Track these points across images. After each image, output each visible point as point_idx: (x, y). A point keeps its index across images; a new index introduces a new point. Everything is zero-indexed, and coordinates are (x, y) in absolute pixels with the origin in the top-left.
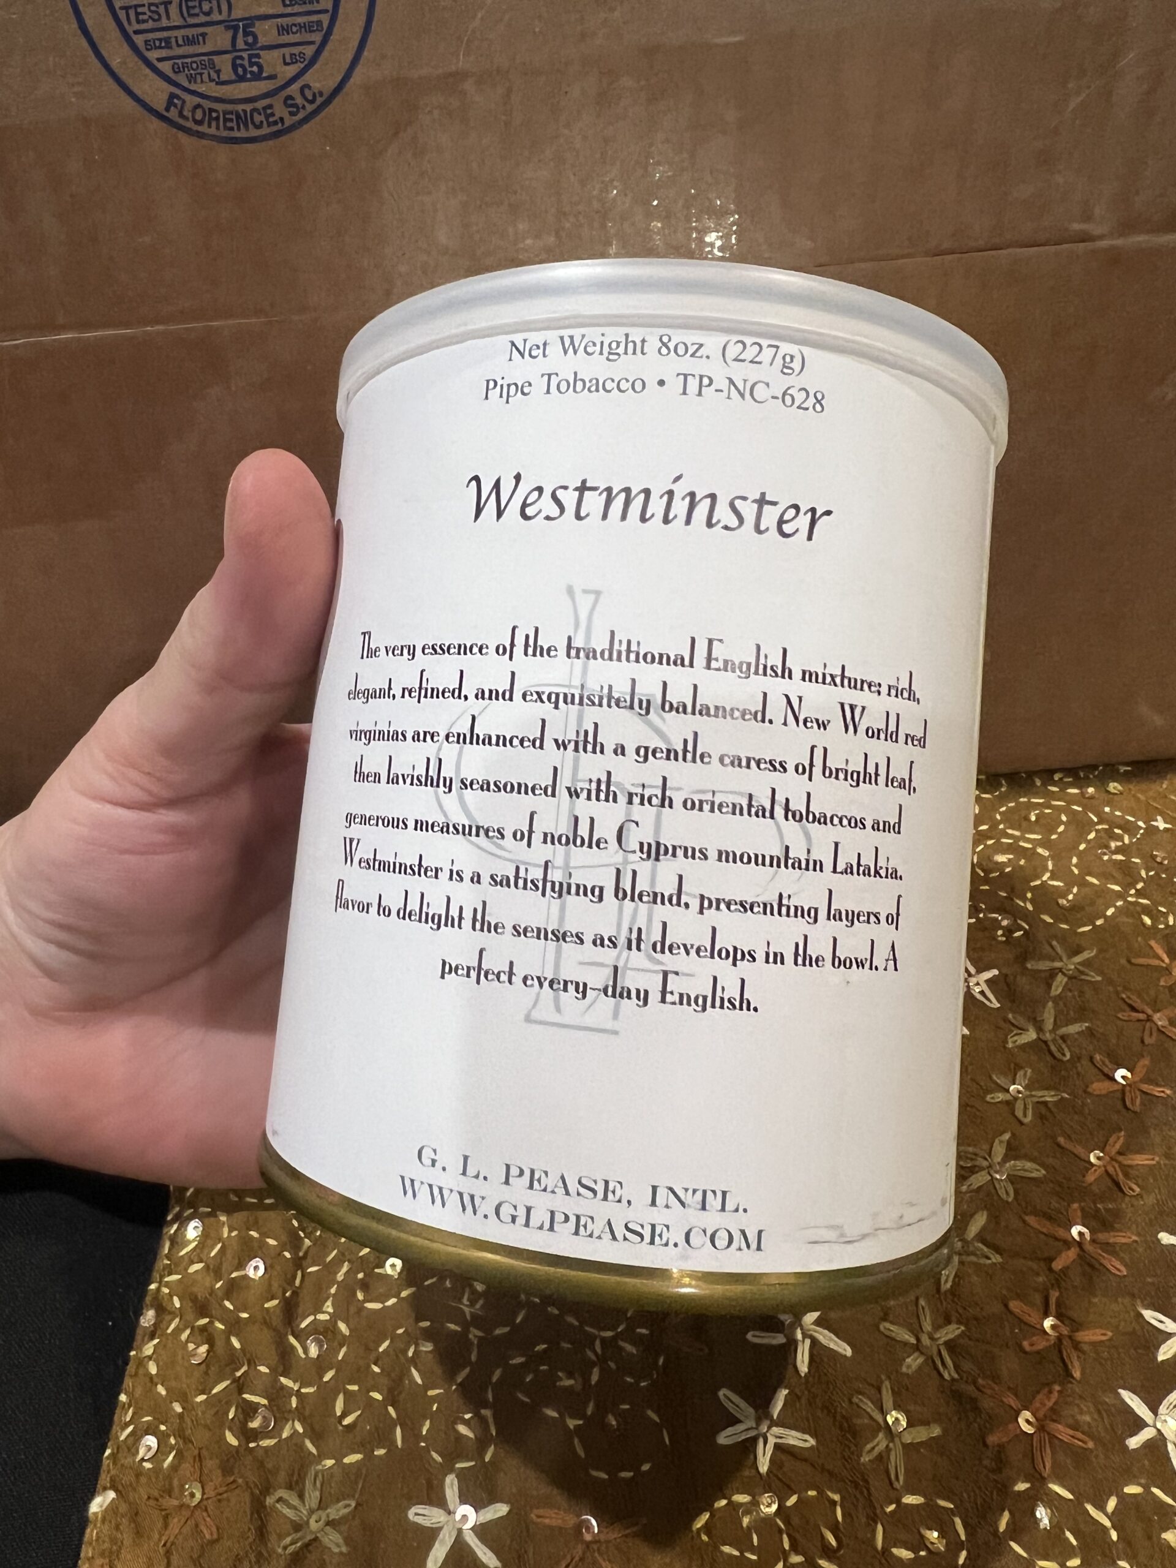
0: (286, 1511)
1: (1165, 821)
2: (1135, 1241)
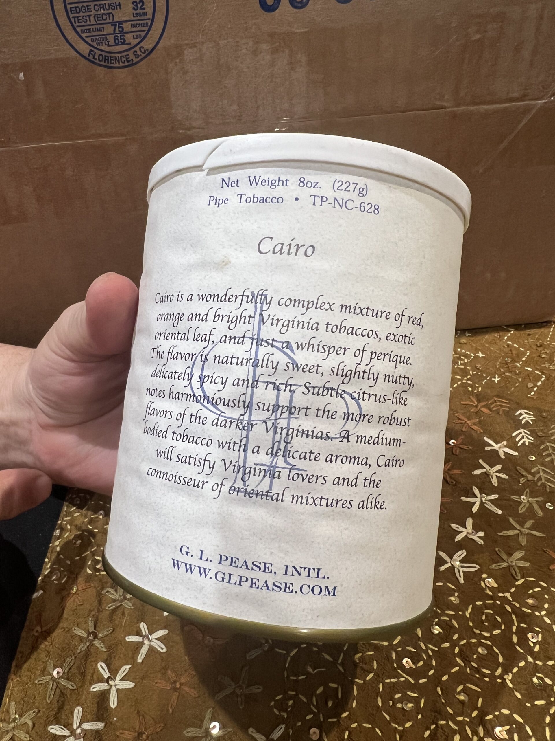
0: (110, 595)
1: (482, 354)
2: (452, 501)
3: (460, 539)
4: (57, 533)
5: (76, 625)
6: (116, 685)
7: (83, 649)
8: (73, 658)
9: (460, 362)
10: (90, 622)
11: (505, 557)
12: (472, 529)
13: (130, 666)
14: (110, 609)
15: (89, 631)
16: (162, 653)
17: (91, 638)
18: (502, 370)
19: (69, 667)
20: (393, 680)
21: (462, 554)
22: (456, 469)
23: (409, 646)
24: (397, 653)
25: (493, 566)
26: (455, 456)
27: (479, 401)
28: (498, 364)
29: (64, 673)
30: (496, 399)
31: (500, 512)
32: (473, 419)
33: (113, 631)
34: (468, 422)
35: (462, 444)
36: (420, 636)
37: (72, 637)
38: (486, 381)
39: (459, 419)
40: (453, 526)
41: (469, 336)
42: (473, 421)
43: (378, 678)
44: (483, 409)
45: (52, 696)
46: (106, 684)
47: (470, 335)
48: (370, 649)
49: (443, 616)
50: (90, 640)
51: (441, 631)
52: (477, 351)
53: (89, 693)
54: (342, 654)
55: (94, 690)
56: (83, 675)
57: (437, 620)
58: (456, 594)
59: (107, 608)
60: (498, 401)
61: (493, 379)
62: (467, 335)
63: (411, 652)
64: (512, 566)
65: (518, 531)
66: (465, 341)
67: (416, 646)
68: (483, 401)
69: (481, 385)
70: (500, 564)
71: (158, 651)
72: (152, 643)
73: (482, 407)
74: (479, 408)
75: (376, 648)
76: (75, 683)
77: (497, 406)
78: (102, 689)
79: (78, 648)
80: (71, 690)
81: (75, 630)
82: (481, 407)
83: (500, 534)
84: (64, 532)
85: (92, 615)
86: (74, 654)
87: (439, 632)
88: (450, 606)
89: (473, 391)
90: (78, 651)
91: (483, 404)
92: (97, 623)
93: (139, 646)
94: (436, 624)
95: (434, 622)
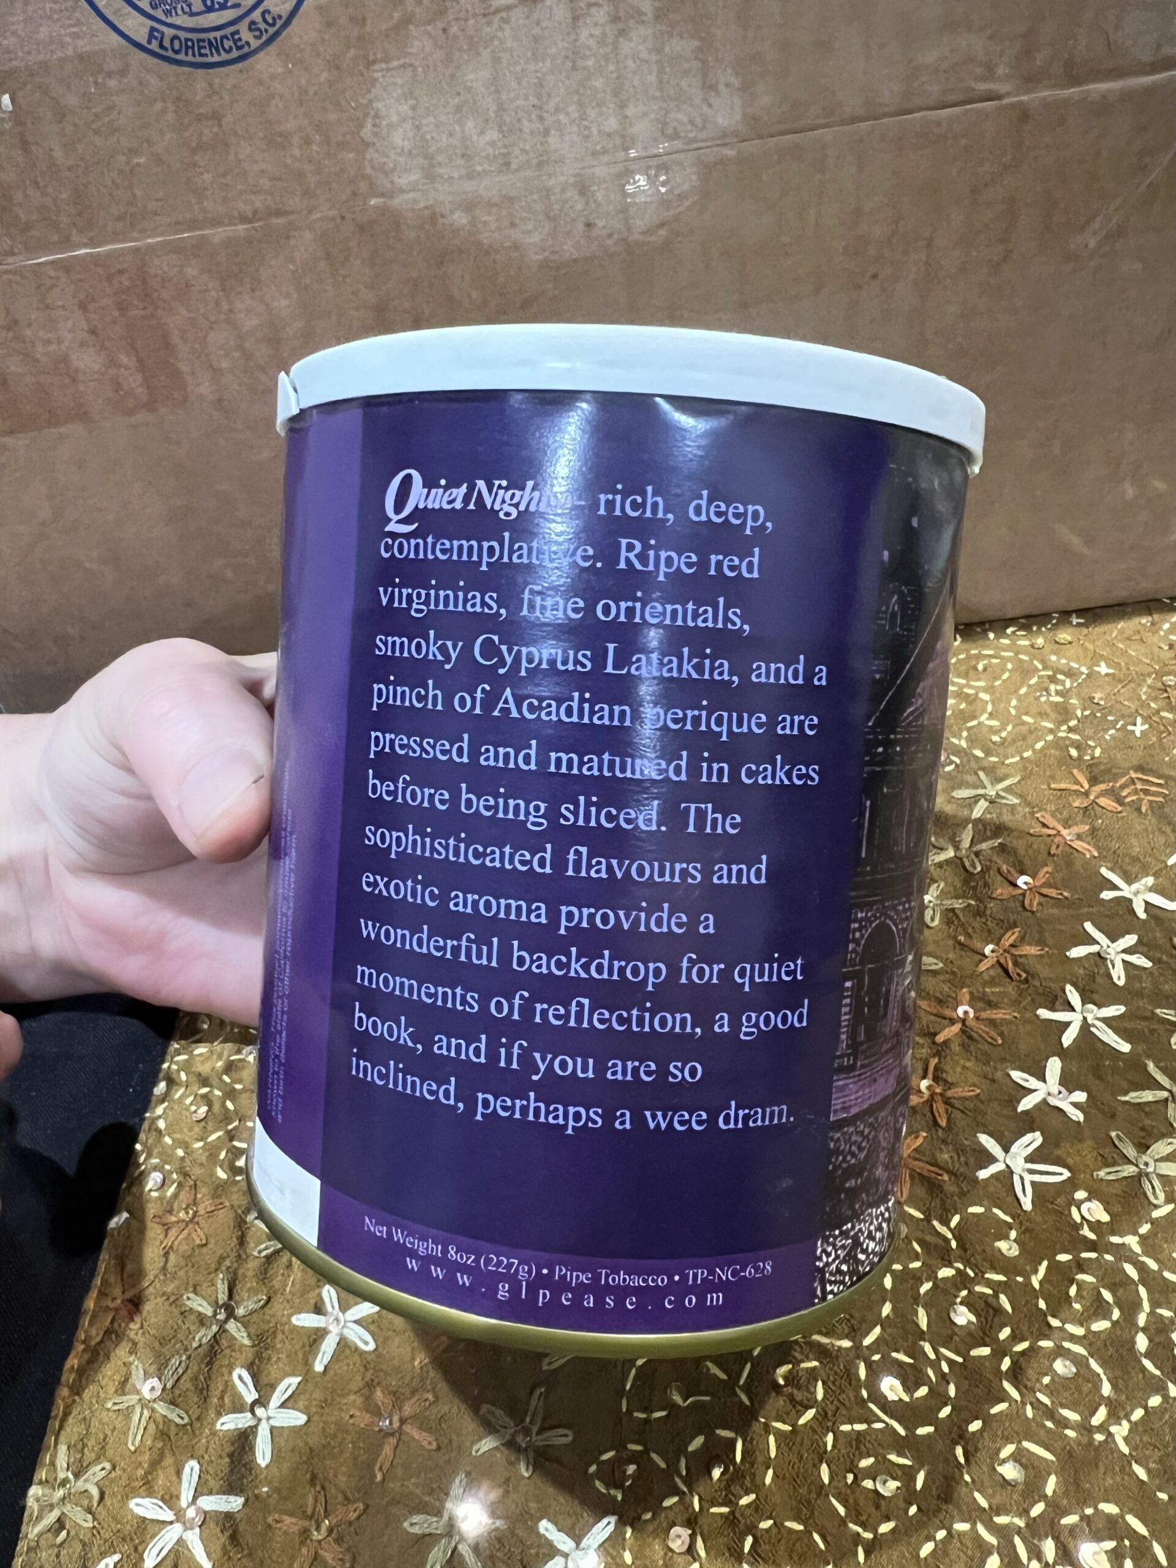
1: (1109, 666)
2: (1016, 1017)
3: (1029, 1107)
4: (161, 1087)
5: (191, 1289)
6: (269, 1418)
7: (204, 1341)
8: (184, 1358)
9: (1053, 687)
10: (219, 1282)
11: (1130, 1152)
12: (1060, 1084)
13: (299, 1379)
14: (264, 1254)
15: (217, 1302)
16: (366, 1352)
17: (221, 1316)
18: (1153, 705)
19: (175, 1377)
20: (858, 1427)
21: (1034, 1140)
22: (1030, 944)
23: (897, 1351)
24: (869, 1365)
25: (1102, 1174)
26: (1029, 914)
27: (1094, 781)
28: (1144, 690)
29: (164, 1389)
30: (1134, 775)
31: (1125, 1047)
32: (1076, 824)
33: (269, 1299)
34: (1064, 832)
35: (1048, 885)
36: (925, 1328)
37: (182, 1313)
38: (1112, 732)
39: (1044, 825)
40: (1017, 1075)
41: (1079, 625)
42: (1076, 829)
43: (826, 1420)
44: (1103, 801)
45: (139, 1437)
46: (249, 1415)
47: (1082, 621)
48: (811, 1356)
49: (979, 1284)
50: (217, 1320)
51: (973, 1319)
52: (1096, 659)
53: (214, 1433)
54: (748, 1366)
55: (225, 1428)
56: (203, 1393)
57: (964, 1293)
58: (1013, 1234)
59: (256, 1253)
60: (1140, 779)
61: (1130, 728)
62: (1075, 621)
63: (900, 1364)
64: (1147, 1175)
65: (1165, 1094)
66: (1069, 638)
67: (915, 1352)
68: (1103, 782)
69: (1100, 741)
70: (1119, 1168)
71: (357, 1349)
72: (346, 1332)
73: (1103, 794)
74: (1092, 797)
75: (823, 1353)
76: (187, 1413)
77: (1136, 792)
78: (240, 1426)
79: (194, 1338)
80: (177, 1425)
81: (189, 1299)
82: (1097, 797)
83: (1123, 1099)
84: (175, 1088)
85: (224, 1268)
86: (186, 1350)
87: (969, 1322)
88: (998, 1262)
89: (1080, 758)
90: (195, 1345)
91: (1103, 787)
92: (235, 1285)
93: (319, 1334)
94: (961, 1303)
95: (956, 1297)
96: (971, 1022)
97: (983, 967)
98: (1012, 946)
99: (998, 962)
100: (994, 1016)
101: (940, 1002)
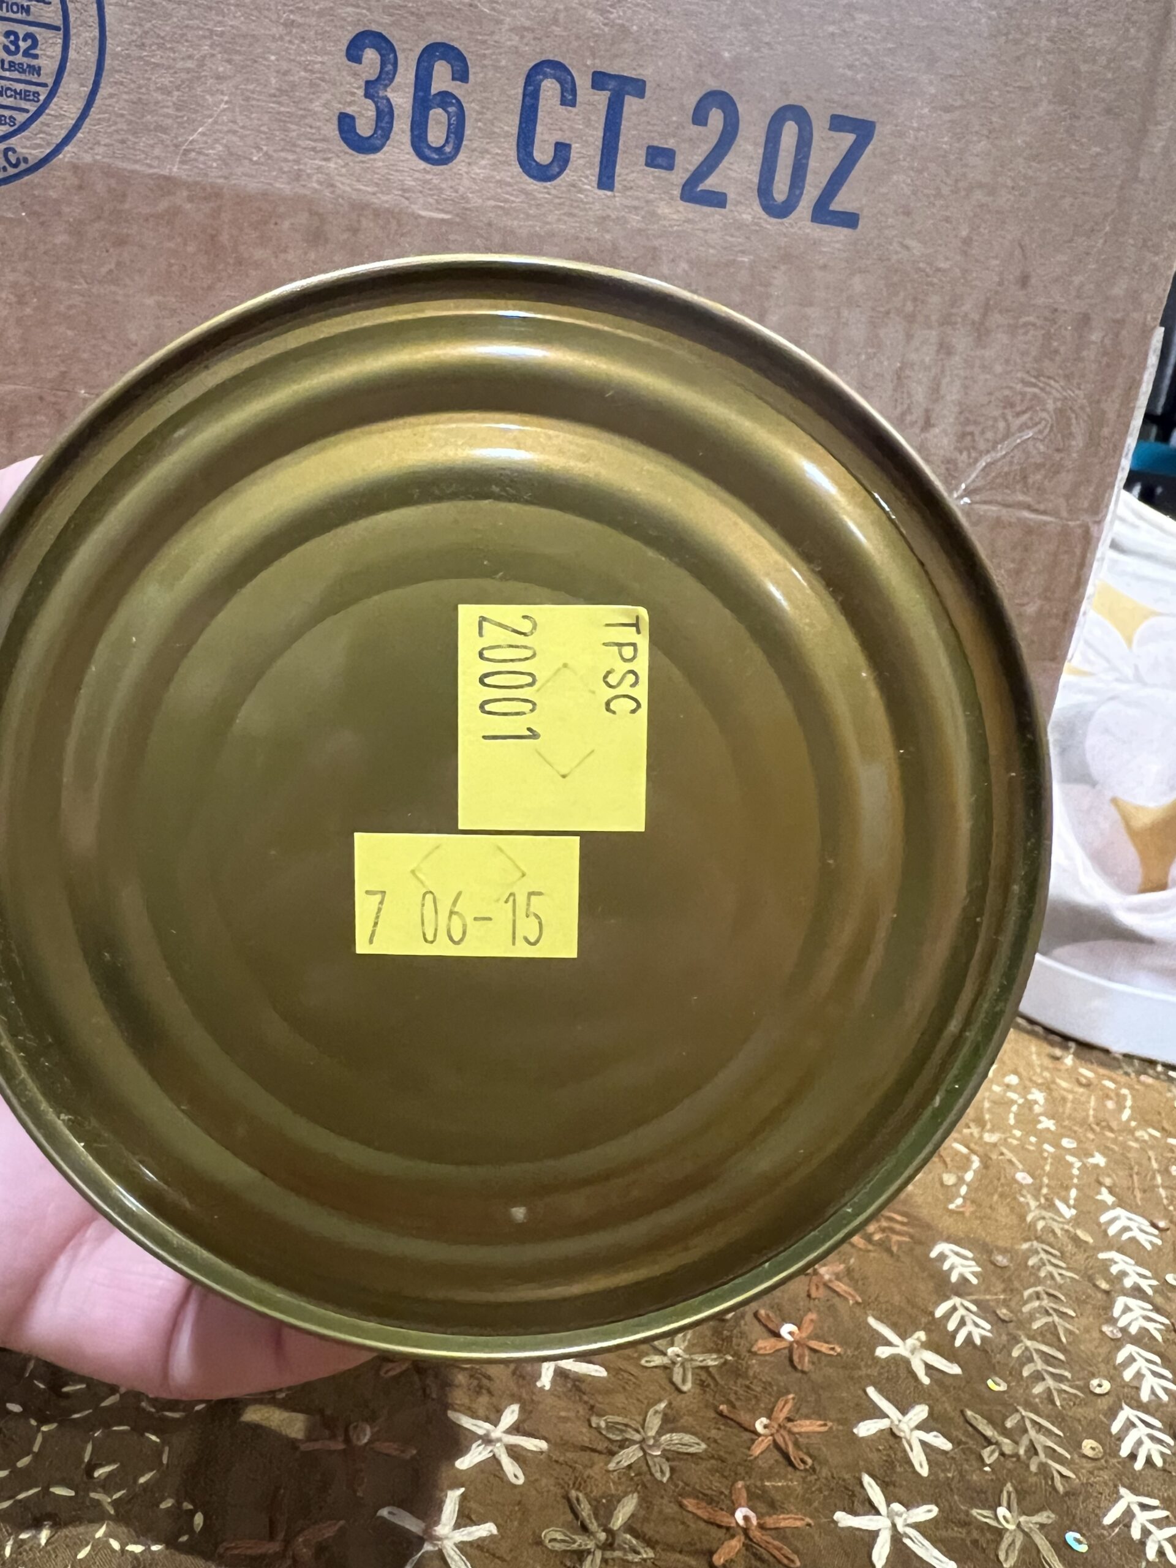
2: (809, 1525)
22: (808, 1418)
26: (799, 1375)
34: (821, 1271)
35: (816, 1336)
42: (833, 1268)
60: (883, 1215)
77: (882, 1229)
96: (756, 1534)
97: (757, 1450)
98: (789, 1420)
99: (774, 1441)
100: (783, 1524)
101: (710, 1501)
